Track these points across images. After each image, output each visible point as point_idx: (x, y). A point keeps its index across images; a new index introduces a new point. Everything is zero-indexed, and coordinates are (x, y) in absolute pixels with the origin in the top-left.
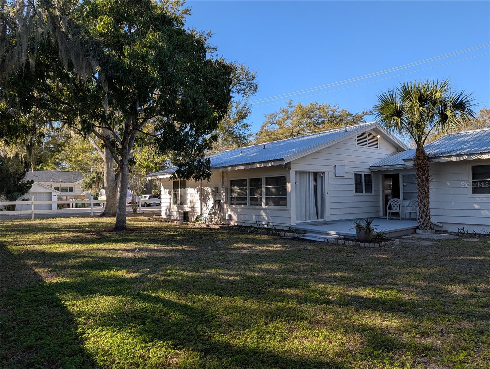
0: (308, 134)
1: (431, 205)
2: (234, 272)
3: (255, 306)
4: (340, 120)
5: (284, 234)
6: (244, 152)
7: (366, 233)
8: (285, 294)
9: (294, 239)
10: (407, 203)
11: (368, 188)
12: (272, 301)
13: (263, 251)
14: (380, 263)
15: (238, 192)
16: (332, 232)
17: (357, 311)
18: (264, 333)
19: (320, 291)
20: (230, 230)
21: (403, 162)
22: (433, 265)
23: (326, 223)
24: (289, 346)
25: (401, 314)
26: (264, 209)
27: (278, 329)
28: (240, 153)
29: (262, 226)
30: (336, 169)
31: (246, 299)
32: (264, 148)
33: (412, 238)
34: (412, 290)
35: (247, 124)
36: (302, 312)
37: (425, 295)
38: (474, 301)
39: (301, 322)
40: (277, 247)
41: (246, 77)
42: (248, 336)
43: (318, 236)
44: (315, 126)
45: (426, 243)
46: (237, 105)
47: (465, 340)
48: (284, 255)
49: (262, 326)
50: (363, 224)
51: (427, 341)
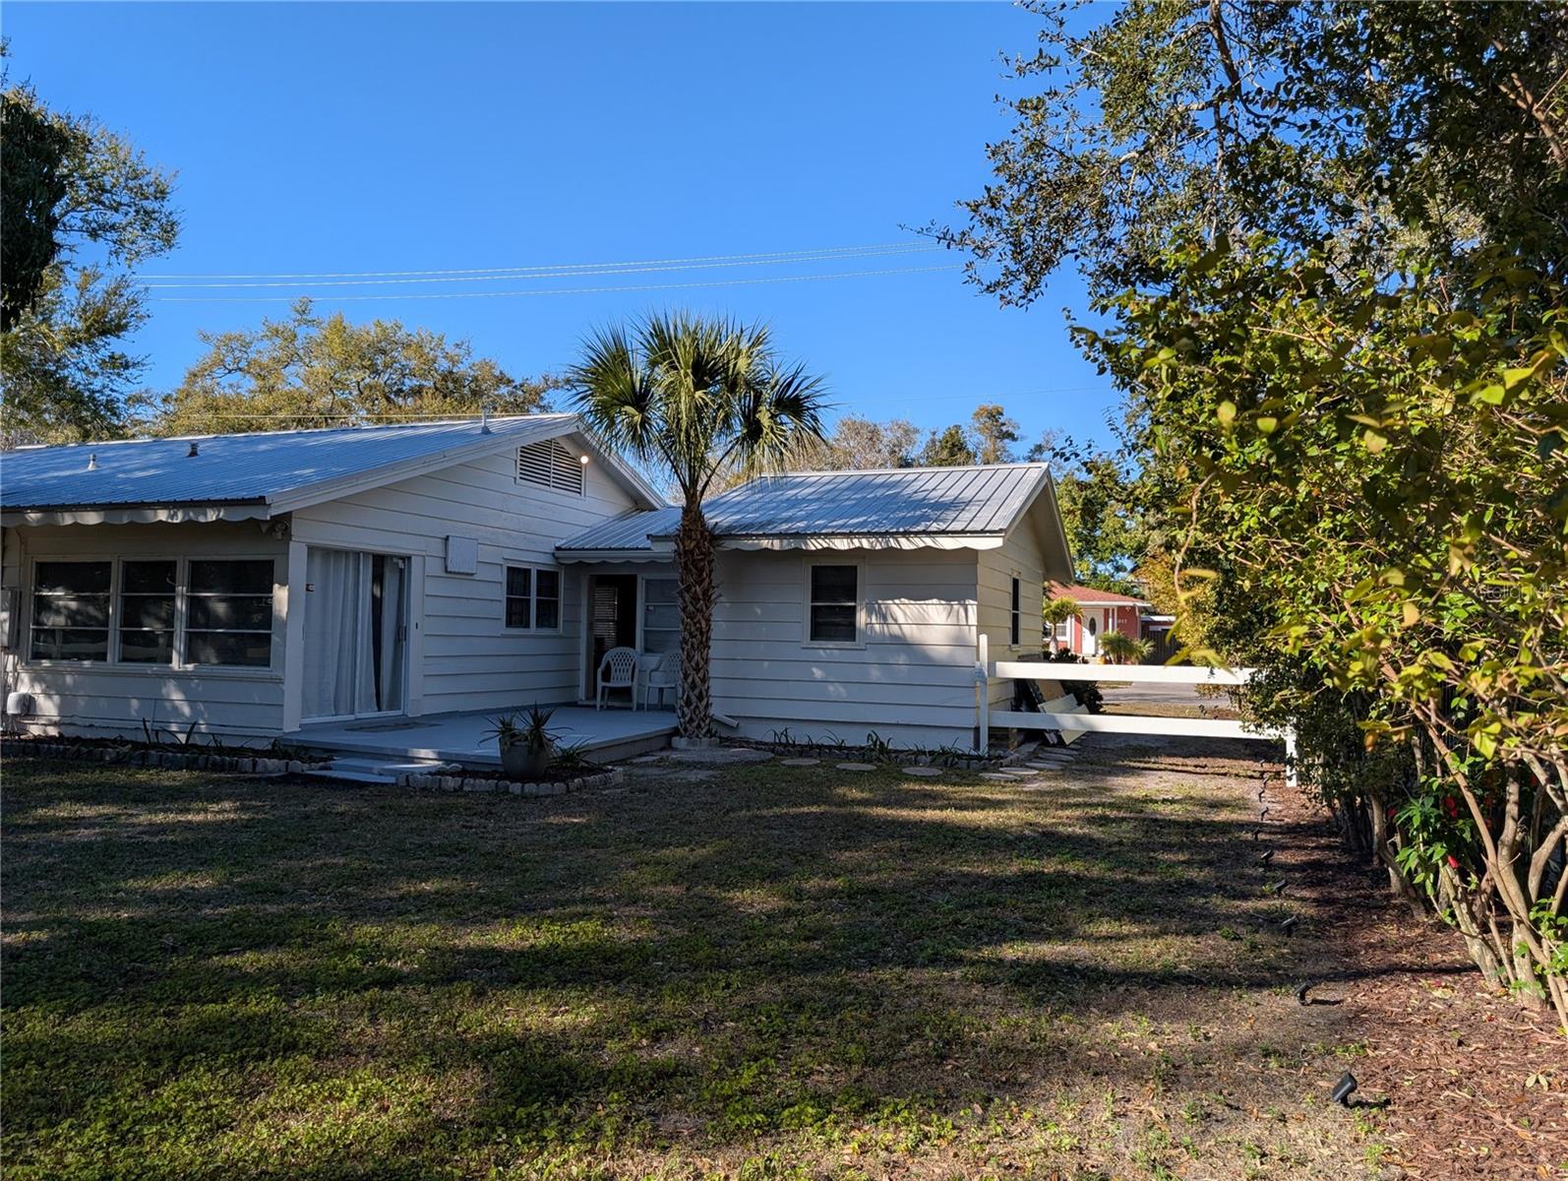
0: (365, 425)
1: (715, 669)
2: (29, 916)
3: (108, 1030)
4: (474, 393)
5: (255, 764)
6: (107, 460)
7: (530, 751)
8: (236, 973)
9: (290, 778)
10: (653, 660)
11: (548, 615)
12: (180, 1002)
13: (162, 829)
14: (562, 842)
15: (66, 608)
16: (423, 753)
17: (479, 995)
18: (135, 1122)
19: (364, 947)
20: (25, 754)
21: (648, 543)
22: (704, 837)
23: (407, 724)
24: (234, 1150)
25: (607, 986)
26: (180, 678)
27: (197, 1099)
28: (88, 462)
29: (165, 739)
30: (450, 548)
31: (72, 1011)
32: (193, 453)
33: (658, 764)
34: (643, 912)
35: (123, 356)
36: (292, 1025)
37: (674, 925)
38: (790, 926)
39: (285, 1058)
40: (221, 812)
41: (131, 184)
42: (70, 1146)
43: (378, 766)
44: (388, 399)
45: (694, 776)
46: (86, 282)
47: (759, 1033)
48: (244, 837)
49: (133, 1097)
50: (522, 725)
51: (667, 1053)
